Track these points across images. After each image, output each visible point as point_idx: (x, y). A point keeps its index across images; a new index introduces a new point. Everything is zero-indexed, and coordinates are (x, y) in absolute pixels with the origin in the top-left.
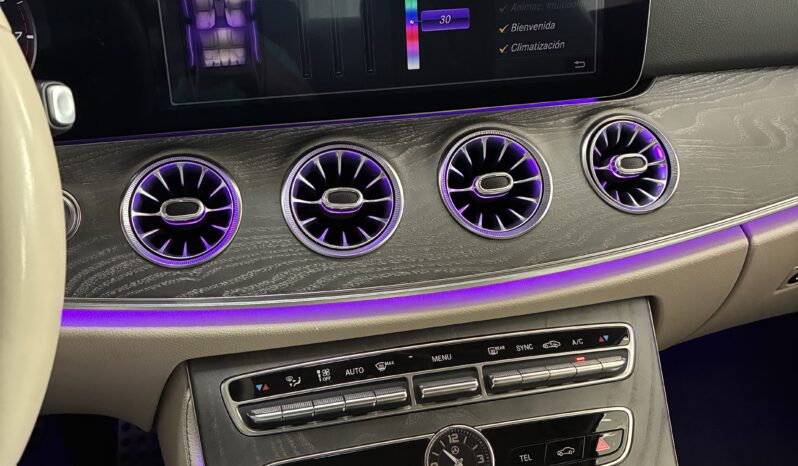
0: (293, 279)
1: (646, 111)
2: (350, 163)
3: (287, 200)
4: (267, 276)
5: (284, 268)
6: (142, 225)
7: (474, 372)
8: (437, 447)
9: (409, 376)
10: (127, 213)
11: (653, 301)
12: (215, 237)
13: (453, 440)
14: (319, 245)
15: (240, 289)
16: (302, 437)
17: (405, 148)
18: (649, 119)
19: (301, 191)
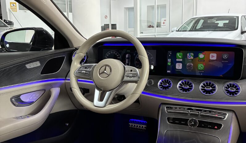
0: (176, 95)
1: (238, 82)
2: (188, 82)
3: (178, 85)
4: (173, 94)
5: (175, 93)
6: (160, 85)
7: (199, 112)
8: (191, 120)
9: (189, 111)
10: (159, 84)
11: (233, 111)
12: (168, 88)
13: (194, 121)
14: (181, 91)
15: (170, 94)
16: (173, 115)
17: (196, 82)
18: (238, 84)
19: (180, 84)
